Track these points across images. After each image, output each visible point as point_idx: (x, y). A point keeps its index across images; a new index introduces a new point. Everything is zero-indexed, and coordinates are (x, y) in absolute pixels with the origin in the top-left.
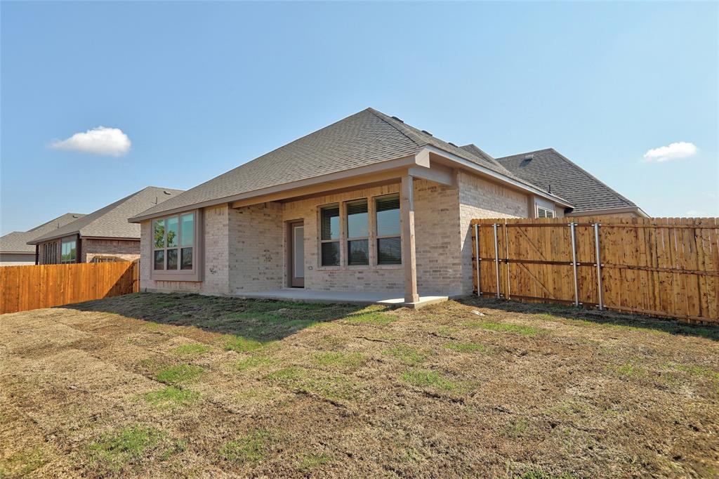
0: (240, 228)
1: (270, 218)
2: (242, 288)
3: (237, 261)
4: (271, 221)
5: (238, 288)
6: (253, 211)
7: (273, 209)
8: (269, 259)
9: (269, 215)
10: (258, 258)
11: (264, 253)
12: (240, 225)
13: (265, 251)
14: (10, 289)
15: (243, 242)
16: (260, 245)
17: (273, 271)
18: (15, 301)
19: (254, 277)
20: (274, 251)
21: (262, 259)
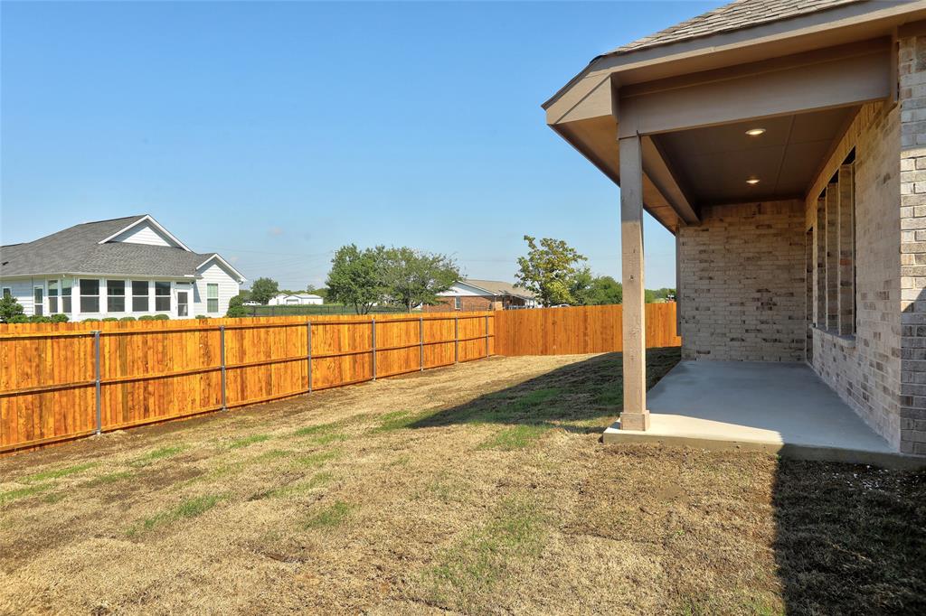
0: (704, 256)
1: (772, 231)
2: (709, 353)
3: (697, 309)
4: (775, 235)
5: (699, 352)
6: (730, 224)
7: (779, 213)
8: (770, 305)
9: (769, 226)
10: (742, 304)
11: (758, 295)
12: (701, 252)
13: (759, 291)
14: (606, 328)
15: (711, 278)
16: (746, 282)
17: (780, 327)
18: (610, 341)
19: (732, 336)
20: (783, 291)
21: (751, 308)
